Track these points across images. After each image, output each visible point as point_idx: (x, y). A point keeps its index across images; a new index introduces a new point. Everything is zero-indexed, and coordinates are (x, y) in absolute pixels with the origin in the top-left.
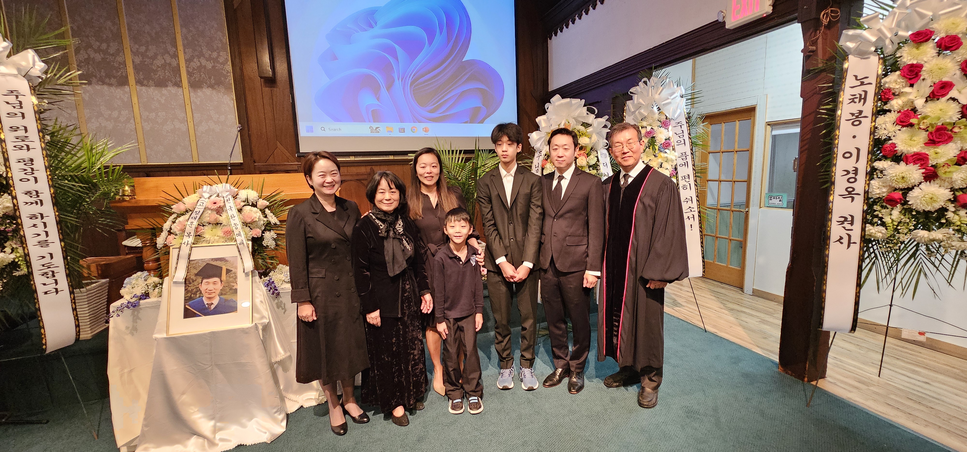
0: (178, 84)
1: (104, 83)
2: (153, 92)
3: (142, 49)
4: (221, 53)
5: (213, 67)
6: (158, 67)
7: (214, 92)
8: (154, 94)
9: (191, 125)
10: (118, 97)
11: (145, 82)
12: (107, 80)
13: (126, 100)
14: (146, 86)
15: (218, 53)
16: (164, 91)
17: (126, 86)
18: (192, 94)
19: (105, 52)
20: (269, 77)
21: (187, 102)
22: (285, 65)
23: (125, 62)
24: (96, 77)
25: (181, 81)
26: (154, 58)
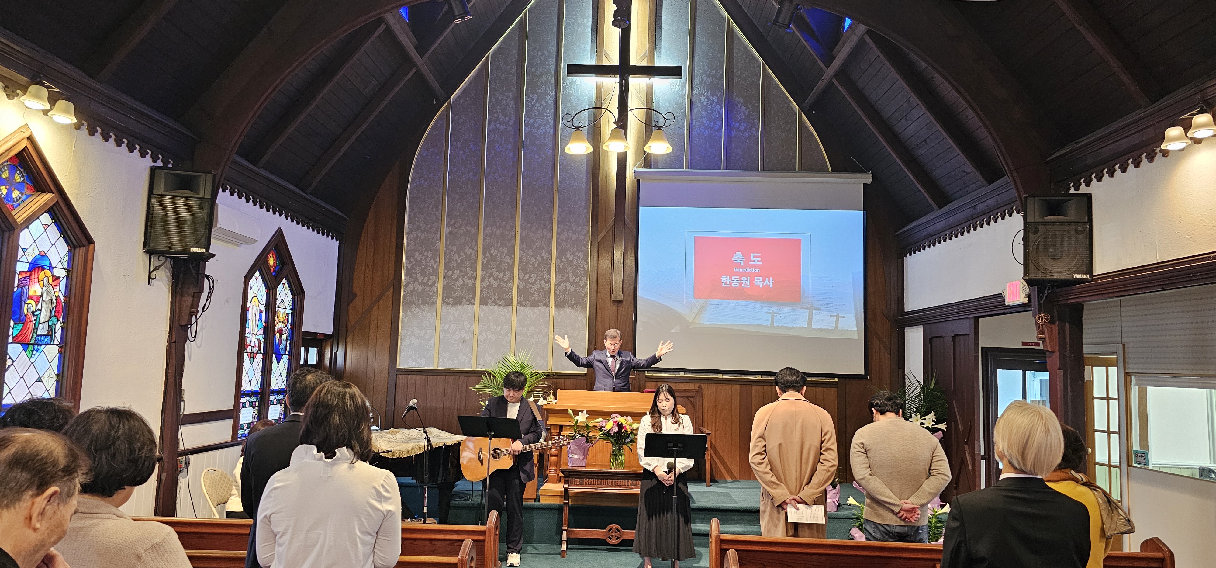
0: (547, 305)
1: (496, 304)
2: (528, 311)
3: (527, 276)
4: (583, 279)
5: (575, 290)
6: (535, 290)
7: (573, 311)
8: (529, 313)
10: (503, 315)
11: (524, 303)
12: (498, 302)
13: (508, 317)
14: (525, 306)
15: (581, 278)
16: (536, 310)
17: (510, 306)
18: (556, 312)
19: (501, 280)
20: (620, 298)
21: (551, 319)
22: (632, 287)
23: (513, 287)
24: (491, 299)
25: (549, 302)
26: (533, 284)
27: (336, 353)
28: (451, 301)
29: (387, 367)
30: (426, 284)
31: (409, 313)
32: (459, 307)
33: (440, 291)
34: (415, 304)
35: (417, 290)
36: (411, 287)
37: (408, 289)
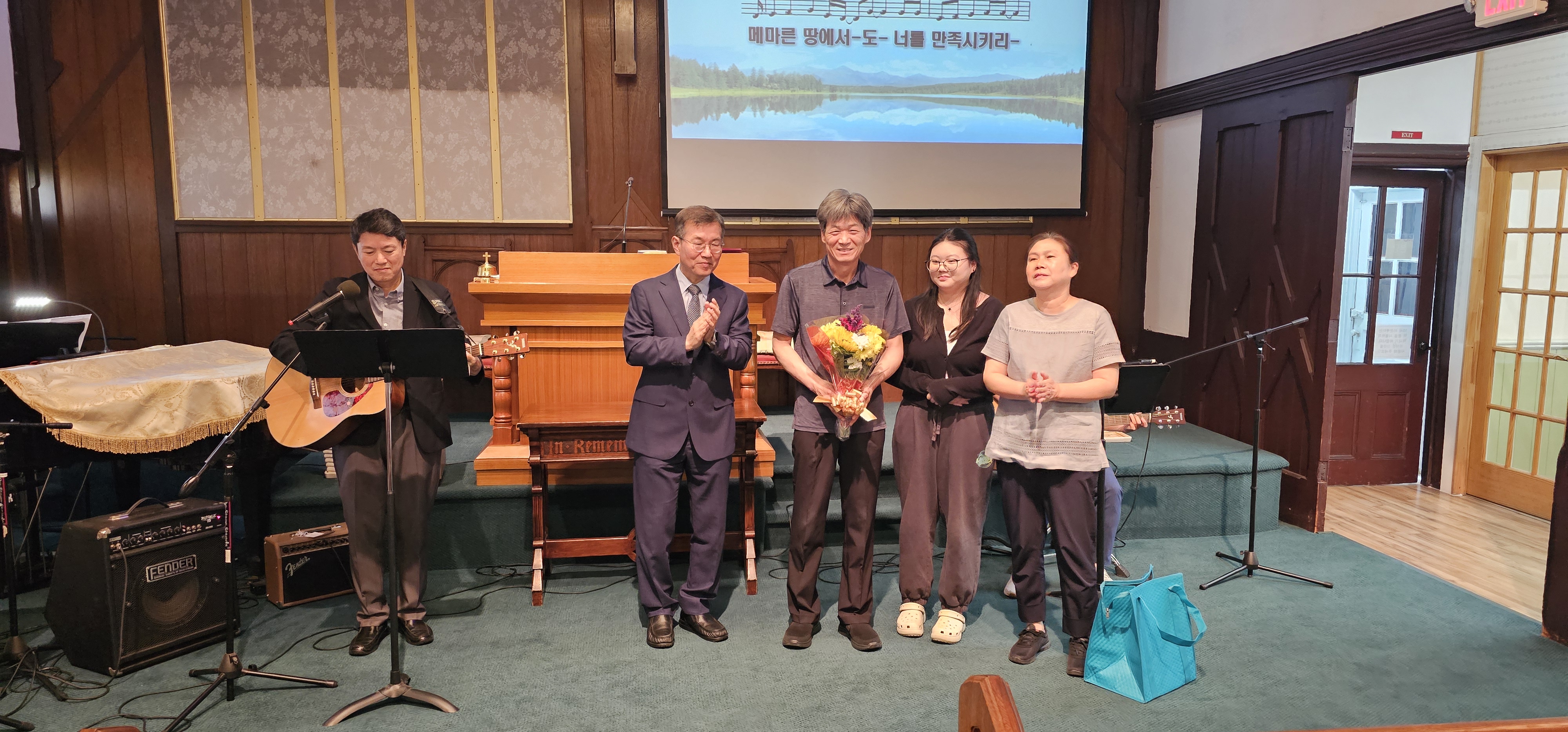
0: (482, 86)
1: (374, 84)
2: (443, 99)
3: (435, 26)
4: (553, 31)
5: (539, 55)
6: (454, 56)
7: (536, 99)
8: (445, 102)
9: (496, 155)
10: (392, 107)
11: (433, 83)
12: (378, 80)
13: (403, 112)
14: (435, 89)
15: (548, 31)
16: (461, 97)
17: (405, 90)
18: (502, 102)
19: (380, 33)
20: (631, 70)
21: (494, 116)
22: (655, 49)
23: (407, 49)
24: (363, 74)
25: (487, 80)
26: (450, 41)
27: (35, 191)
28: (276, 77)
29: (155, 218)
30: (216, 42)
31: (187, 105)
32: (296, 91)
33: (251, 58)
34: (198, 85)
35: (199, 55)
36: (184, 49)
37: (178, 53)
